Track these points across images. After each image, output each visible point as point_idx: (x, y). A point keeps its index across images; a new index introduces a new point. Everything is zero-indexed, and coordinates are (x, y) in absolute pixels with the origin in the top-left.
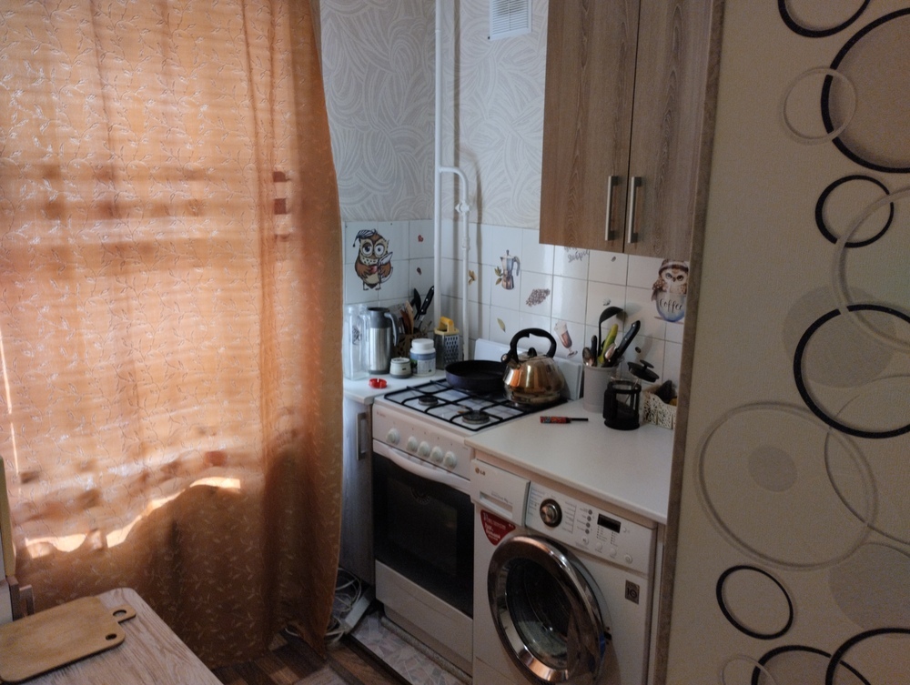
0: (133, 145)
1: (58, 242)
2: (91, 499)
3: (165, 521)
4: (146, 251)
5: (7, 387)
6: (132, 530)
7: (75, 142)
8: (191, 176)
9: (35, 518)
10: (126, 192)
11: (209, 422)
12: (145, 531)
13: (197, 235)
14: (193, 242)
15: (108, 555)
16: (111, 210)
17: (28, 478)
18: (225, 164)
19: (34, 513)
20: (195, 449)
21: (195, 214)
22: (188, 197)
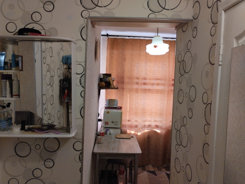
0: (149, 75)
1: (137, 88)
2: (136, 126)
3: (147, 134)
4: (149, 90)
5: (128, 107)
6: (142, 133)
7: (141, 74)
8: (158, 79)
9: (129, 127)
10: (147, 81)
11: (156, 119)
12: (144, 134)
13: (158, 88)
14: (157, 90)
15: (138, 136)
16: (145, 84)
17: (129, 121)
18: (163, 77)
19: (129, 126)
20: (153, 124)
21: (158, 85)
22: (157, 82)
